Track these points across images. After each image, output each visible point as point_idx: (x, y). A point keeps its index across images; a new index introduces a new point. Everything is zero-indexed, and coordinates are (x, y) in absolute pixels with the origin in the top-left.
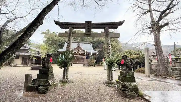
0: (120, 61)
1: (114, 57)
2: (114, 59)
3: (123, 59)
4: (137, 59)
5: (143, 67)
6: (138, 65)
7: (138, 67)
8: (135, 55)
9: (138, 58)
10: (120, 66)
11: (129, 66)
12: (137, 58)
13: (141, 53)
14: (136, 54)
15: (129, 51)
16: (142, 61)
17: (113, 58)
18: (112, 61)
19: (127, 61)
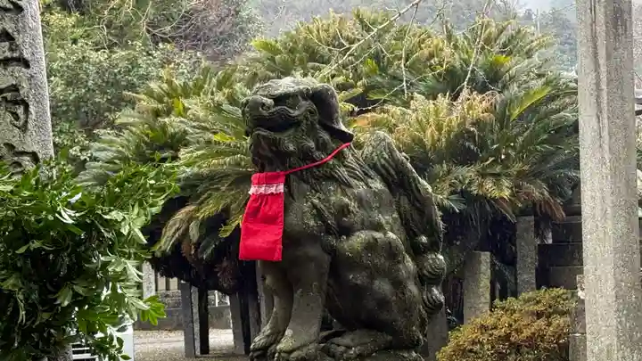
0: (209, 209)
1: (107, 147)
2: (102, 180)
3: (269, 159)
4: (466, 158)
5: (544, 279)
6: (485, 257)
7: (485, 281)
8: (443, 101)
9: (483, 146)
10: (215, 297)
11: (383, 286)
12: (464, 148)
13: (514, 65)
14: (451, 82)
15: (351, 28)
16: (538, 191)
17: (94, 169)
18: (68, 217)
19: (337, 197)
